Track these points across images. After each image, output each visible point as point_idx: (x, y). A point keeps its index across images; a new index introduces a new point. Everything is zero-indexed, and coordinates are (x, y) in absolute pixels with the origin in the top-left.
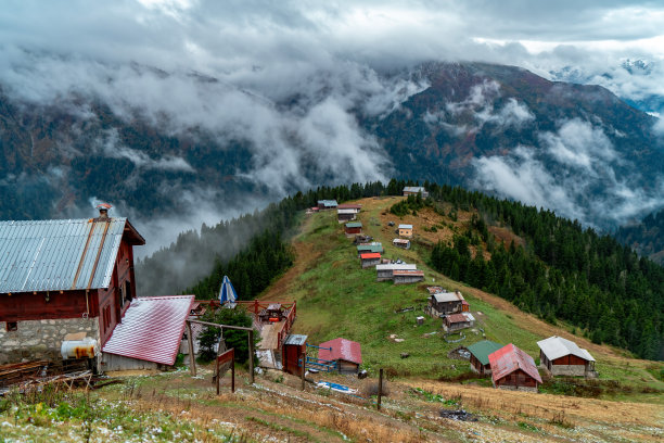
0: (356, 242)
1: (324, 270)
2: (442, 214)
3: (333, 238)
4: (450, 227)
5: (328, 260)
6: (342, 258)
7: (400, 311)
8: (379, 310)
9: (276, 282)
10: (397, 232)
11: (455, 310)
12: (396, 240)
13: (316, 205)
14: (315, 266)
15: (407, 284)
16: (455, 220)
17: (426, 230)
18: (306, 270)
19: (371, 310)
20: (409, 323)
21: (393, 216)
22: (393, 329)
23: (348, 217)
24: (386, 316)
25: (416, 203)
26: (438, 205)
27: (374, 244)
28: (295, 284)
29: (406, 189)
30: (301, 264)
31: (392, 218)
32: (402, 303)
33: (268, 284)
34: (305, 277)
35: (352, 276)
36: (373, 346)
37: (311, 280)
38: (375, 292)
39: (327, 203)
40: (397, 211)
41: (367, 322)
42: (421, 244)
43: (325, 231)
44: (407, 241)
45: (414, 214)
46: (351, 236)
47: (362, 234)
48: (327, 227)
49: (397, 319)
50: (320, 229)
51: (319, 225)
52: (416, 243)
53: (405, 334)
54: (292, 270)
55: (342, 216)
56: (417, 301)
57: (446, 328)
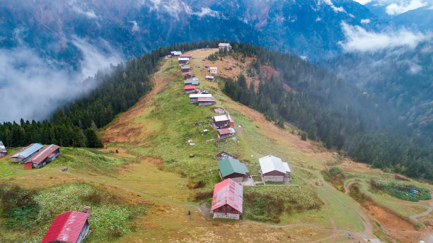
0: (185, 78)
1: (166, 94)
2: (237, 59)
3: (175, 75)
4: (240, 67)
5: (169, 88)
6: (176, 87)
7: (197, 124)
8: (186, 123)
9: (142, 100)
10: (209, 71)
11: (226, 125)
12: (207, 77)
13: (170, 54)
14: (162, 91)
15: (206, 106)
16: (243, 62)
17: (226, 69)
18: (158, 93)
19: (182, 123)
20: (200, 133)
21: (209, 61)
22: (190, 136)
23: (184, 62)
24: (190, 127)
25: (223, 53)
26: (235, 54)
27: (194, 79)
28: (150, 102)
29: (220, 44)
30: (157, 89)
31: (208, 63)
32: (200, 119)
33: (137, 101)
34: (156, 97)
35: (179, 99)
36: (178, 147)
37: (159, 100)
38: (188, 110)
39: (176, 53)
40: (212, 58)
41: (178, 131)
42: (222, 78)
43: (171, 70)
44: (213, 77)
45: (221, 60)
46: (184, 74)
47: (189, 73)
48: (173, 67)
49: (193, 130)
50: (169, 69)
51: (170, 66)
52: (219, 78)
53: (197, 140)
54: (151, 93)
55: (181, 62)
56: (207, 118)
57: (219, 137)
